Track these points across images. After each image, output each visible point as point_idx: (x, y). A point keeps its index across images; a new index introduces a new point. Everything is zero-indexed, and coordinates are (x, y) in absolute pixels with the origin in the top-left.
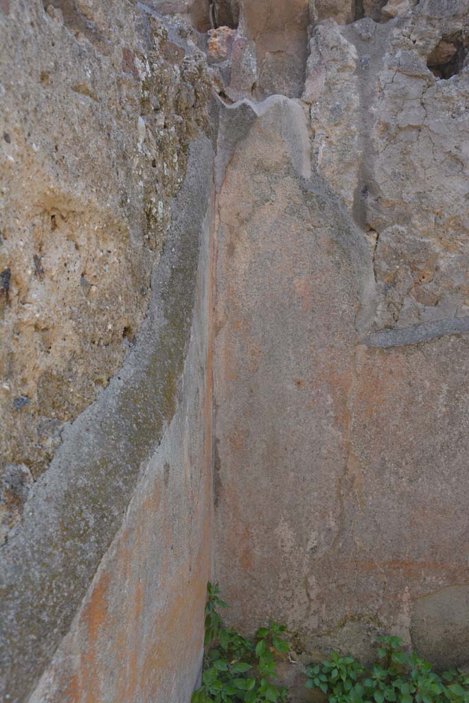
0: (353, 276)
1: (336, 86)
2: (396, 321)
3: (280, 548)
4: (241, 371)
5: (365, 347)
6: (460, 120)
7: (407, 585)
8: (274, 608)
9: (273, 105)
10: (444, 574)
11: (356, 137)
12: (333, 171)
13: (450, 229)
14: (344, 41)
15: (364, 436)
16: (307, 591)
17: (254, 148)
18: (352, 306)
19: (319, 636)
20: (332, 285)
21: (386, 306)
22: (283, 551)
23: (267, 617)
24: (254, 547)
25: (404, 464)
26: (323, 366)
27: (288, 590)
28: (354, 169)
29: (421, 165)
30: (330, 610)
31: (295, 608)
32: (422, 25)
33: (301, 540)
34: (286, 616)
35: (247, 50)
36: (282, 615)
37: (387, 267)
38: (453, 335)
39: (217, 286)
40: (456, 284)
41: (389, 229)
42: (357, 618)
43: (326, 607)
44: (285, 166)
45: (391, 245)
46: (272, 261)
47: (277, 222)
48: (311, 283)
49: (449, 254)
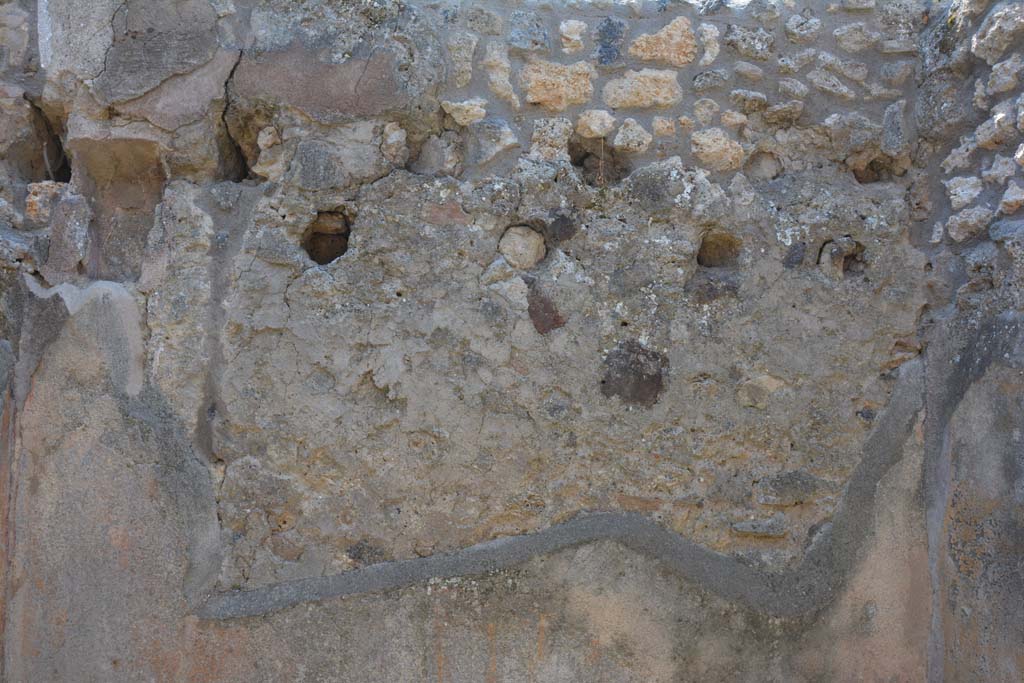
0: (181, 528)
1: (182, 271)
2: (247, 579)
4: (43, 645)
5: (194, 619)
6: (333, 322)
9: (88, 301)
11: (203, 340)
12: (172, 384)
13: (318, 462)
14: (197, 211)
17: (66, 355)
18: (180, 566)
20: (156, 538)
21: (234, 560)
26: (145, 641)
28: (198, 382)
29: (282, 379)
32: (293, 198)
35: (72, 217)
37: (234, 511)
38: (311, 602)
39: (15, 533)
40: (324, 533)
41: (239, 462)
44: (103, 381)
45: (240, 482)
46: (83, 503)
47: (90, 453)
48: (130, 533)
49: (315, 494)
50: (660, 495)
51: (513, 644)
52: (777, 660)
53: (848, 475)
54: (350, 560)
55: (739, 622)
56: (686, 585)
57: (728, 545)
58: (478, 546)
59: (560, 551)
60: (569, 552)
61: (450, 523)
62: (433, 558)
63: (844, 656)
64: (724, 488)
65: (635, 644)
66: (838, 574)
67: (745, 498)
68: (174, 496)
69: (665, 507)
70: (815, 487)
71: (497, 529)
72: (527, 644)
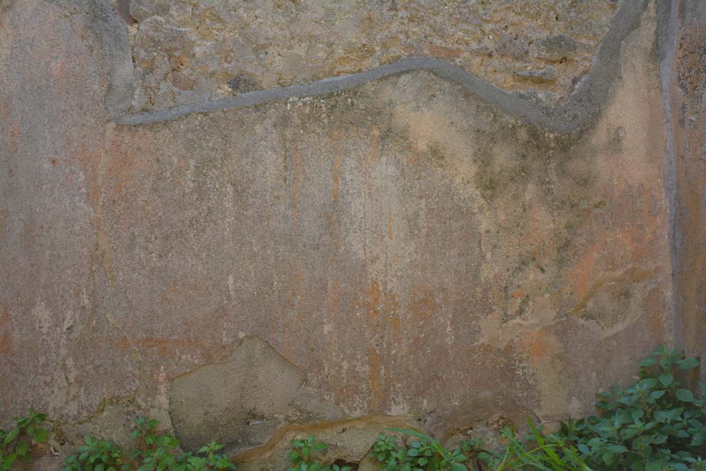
0: (104, 59)
2: (153, 104)
3: (37, 329)
5: (113, 125)
7: (162, 364)
8: (35, 395)
10: (199, 352)
13: (207, 19)
15: (114, 211)
16: (65, 375)
18: (103, 86)
19: (80, 423)
20: (85, 67)
21: (144, 90)
22: (41, 332)
23: (29, 406)
24: (13, 330)
25: (153, 239)
26: (76, 144)
27: (47, 375)
30: (88, 395)
31: (55, 394)
33: (57, 320)
34: (47, 404)
36: (43, 402)
37: (145, 54)
38: (200, 113)
40: (210, 70)
41: (149, 20)
42: (114, 401)
43: (85, 390)
45: (149, 33)
46: (31, 46)
47: (36, 9)
48: (66, 66)
49: (205, 42)
50: (460, 46)
51: (353, 147)
52: (553, 165)
53: (599, 40)
54: (230, 90)
55: (523, 134)
56: (482, 105)
57: (513, 86)
58: (325, 80)
59: (386, 78)
60: (394, 79)
61: (305, 62)
62: (291, 87)
63: (602, 166)
64: (508, 45)
65: (445, 149)
66: (595, 106)
67: (523, 55)
68: (99, 36)
69: (464, 55)
70: (575, 48)
71: (340, 68)
72: (363, 148)
